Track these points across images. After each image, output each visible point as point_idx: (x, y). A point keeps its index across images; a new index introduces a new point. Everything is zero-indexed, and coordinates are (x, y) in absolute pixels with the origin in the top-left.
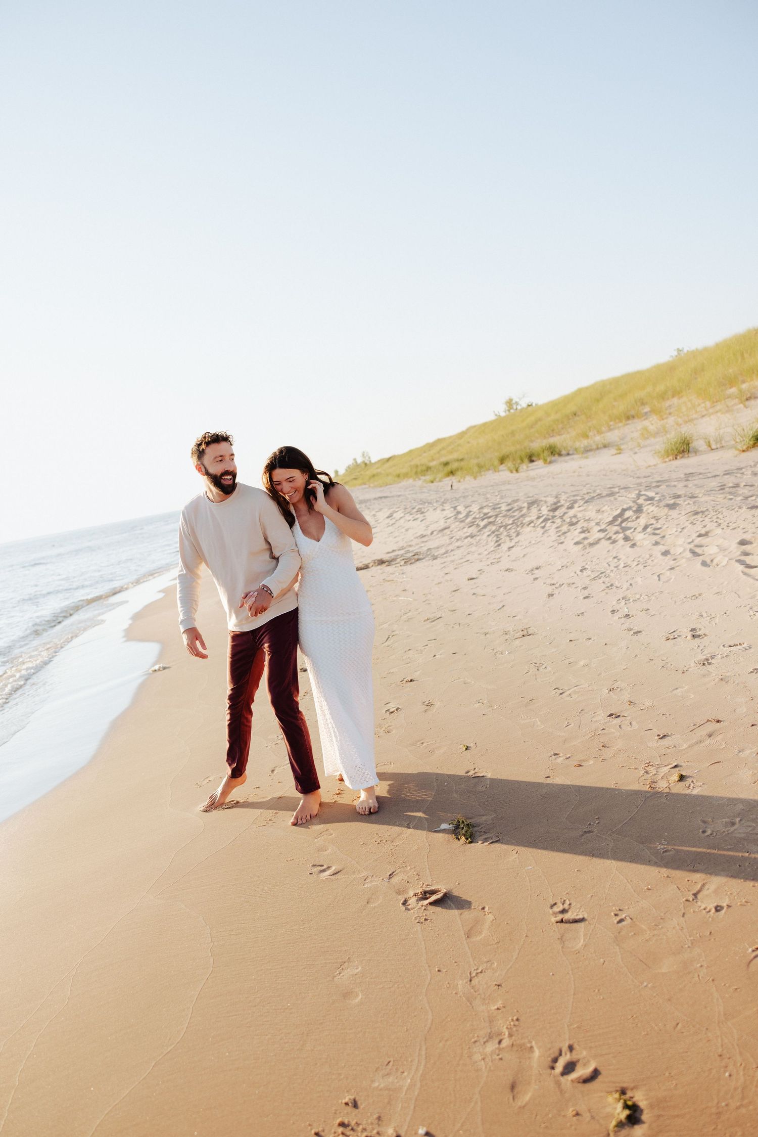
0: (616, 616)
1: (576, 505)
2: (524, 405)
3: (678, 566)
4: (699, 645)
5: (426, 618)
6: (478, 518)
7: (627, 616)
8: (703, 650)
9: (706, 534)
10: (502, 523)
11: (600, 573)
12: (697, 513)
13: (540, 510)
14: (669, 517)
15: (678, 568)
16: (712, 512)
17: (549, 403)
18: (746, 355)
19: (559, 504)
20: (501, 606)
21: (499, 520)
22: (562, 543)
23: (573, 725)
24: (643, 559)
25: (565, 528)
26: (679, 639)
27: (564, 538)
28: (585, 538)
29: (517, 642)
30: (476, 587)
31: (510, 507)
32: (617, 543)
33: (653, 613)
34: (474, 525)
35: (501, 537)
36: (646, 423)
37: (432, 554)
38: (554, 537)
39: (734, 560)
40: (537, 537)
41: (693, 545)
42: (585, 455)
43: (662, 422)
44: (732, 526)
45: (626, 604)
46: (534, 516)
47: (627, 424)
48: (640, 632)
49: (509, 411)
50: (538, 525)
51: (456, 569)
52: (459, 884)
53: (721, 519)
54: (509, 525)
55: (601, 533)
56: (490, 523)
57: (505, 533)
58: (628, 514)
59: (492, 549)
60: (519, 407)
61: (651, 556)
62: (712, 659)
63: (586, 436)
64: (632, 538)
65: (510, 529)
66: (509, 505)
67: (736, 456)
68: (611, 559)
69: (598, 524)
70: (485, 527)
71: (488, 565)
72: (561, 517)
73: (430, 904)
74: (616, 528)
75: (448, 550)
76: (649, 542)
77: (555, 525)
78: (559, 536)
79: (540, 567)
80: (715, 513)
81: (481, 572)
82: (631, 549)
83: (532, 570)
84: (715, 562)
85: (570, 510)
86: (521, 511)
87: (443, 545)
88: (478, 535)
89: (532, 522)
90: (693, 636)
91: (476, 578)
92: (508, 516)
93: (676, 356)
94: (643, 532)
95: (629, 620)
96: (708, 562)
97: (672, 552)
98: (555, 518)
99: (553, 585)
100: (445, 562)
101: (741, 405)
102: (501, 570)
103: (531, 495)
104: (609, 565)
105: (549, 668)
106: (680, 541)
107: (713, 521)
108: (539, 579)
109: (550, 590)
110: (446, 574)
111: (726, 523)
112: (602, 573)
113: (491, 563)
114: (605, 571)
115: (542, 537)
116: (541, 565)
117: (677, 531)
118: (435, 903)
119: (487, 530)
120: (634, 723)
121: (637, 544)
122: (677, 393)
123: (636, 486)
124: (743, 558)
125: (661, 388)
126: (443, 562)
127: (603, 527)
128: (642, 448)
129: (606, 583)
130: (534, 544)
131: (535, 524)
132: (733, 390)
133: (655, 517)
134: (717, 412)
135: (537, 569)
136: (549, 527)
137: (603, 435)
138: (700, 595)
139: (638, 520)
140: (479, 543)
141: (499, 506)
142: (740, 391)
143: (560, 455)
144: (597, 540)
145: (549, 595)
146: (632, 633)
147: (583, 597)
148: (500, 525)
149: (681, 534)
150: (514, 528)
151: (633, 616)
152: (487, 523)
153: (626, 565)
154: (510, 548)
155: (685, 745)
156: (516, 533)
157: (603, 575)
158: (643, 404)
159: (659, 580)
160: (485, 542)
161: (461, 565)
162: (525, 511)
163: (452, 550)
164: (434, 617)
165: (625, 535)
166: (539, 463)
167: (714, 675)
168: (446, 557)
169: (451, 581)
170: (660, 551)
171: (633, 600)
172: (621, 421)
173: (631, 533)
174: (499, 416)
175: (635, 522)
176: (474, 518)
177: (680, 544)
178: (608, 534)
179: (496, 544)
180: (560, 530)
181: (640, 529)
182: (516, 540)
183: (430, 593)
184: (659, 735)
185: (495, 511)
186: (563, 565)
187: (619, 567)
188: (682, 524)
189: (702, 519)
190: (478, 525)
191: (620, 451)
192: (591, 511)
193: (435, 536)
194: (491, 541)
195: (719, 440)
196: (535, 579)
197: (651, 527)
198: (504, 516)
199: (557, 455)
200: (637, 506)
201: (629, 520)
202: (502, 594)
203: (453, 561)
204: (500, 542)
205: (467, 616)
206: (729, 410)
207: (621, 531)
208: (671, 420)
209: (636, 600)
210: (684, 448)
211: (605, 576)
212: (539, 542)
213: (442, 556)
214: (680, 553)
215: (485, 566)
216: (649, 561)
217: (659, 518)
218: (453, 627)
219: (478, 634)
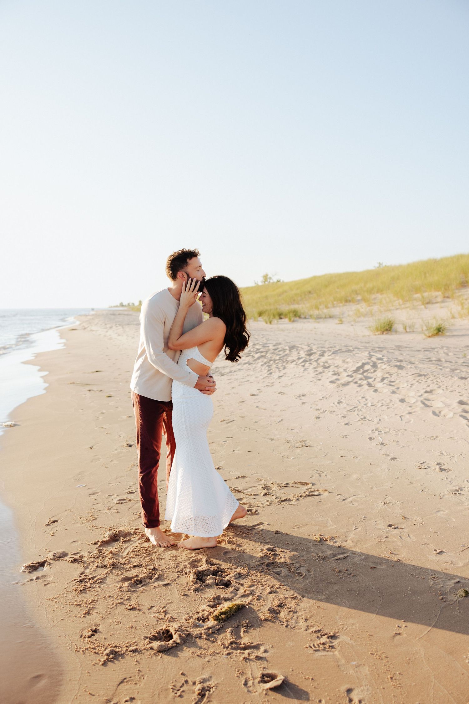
0: (374, 443)
1: (326, 355)
2: (275, 280)
3: (414, 412)
4: (447, 477)
5: (223, 420)
6: (252, 351)
7: (382, 444)
8: (452, 482)
9: (431, 392)
10: (271, 357)
11: (353, 407)
12: (421, 375)
13: (299, 353)
14: (399, 375)
15: (414, 413)
16: (431, 376)
17: (292, 282)
18: (427, 275)
19: (312, 352)
20: (280, 420)
21: (269, 355)
22: (320, 380)
23: (360, 529)
24: (385, 402)
25: (320, 369)
26: (429, 469)
27: (321, 376)
28: (337, 379)
29: (298, 450)
30: (258, 402)
31: (275, 347)
32: (362, 387)
33: (402, 445)
34: (250, 356)
35: (272, 368)
36: (358, 306)
37: (220, 371)
38: (313, 375)
39: (458, 415)
40: (299, 372)
41: (423, 398)
42: (318, 321)
43: (369, 308)
44: (451, 389)
45: (379, 434)
46: (295, 357)
47: (345, 305)
48: (396, 458)
49: (264, 282)
50: (299, 364)
51: (239, 385)
52: (293, 671)
53: (440, 383)
54: (277, 360)
55: (349, 377)
56: (262, 356)
57: (275, 366)
58: (367, 367)
59: (266, 375)
60: (271, 281)
61: (391, 401)
62: (461, 490)
63: (317, 308)
64: (373, 385)
65: (278, 363)
66: (274, 346)
67: (424, 339)
68: (360, 398)
69: (345, 370)
70: (259, 358)
71: (265, 387)
72: (316, 361)
73: (271, 689)
74: (360, 376)
75: (232, 371)
76: (387, 390)
77: (312, 366)
78: (317, 374)
79: (305, 394)
80: (434, 378)
81: (260, 391)
82: (374, 393)
83: (300, 396)
84: (443, 413)
85: (321, 357)
86: (285, 352)
87: (227, 366)
88: (254, 364)
89: (293, 361)
90: (441, 470)
91: (257, 395)
92: (275, 353)
93: (378, 267)
94: (382, 382)
95: (384, 447)
96: (437, 412)
97: (407, 400)
98: (312, 361)
99: (318, 410)
100: (230, 379)
101: (423, 307)
102: (275, 392)
103: (288, 341)
104: (360, 402)
105: (329, 477)
106: (412, 394)
107: (434, 383)
108: (306, 404)
109: (317, 413)
110: (233, 388)
111: (445, 386)
112: (355, 407)
113: (267, 386)
114: (357, 406)
115: (303, 373)
116: (306, 393)
117: (407, 386)
118: (275, 689)
119: (260, 361)
120: (411, 536)
121: (379, 390)
122: (380, 291)
123: (364, 348)
124: (464, 414)
125: (369, 285)
126: (229, 379)
127: (350, 373)
128: (356, 322)
129: (360, 415)
130: (298, 377)
131: (297, 363)
132: (418, 296)
133: (388, 373)
134: (407, 308)
135: (303, 396)
136: (308, 366)
137: (329, 309)
138: (437, 437)
139: (375, 373)
140: (255, 370)
141: (267, 345)
142: (423, 297)
143: (300, 317)
144: (347, 382)
145: (316, 417)
146: (389, 458)
147: (344, 423)
148: (270, 359)
149: (412, 388)
150: (281, 363)
151: (387, 445)
152: (260, 356)
153: (373, 404)
154: (280, 377)
155: (460, 563)
156: (283, 367)
157: (356, 409)
158: (357, 294)
159: (402, 420)
160: (260, 369)
161: (244, 383)
162: (287, 352)
163: (235, 371)
164: (228, 420)
165: (368, 381)
166: (286, 320)
167: (467, 504)
168: (231, 375)
169: (237, 394)
170: (398, 399)
171: (385, 433)
172: (341, 302)
173: (373, 381)
174: (258, 284)
175: (373, 374)
176: (250, 351)
177: (413, 396)
178: (354, 379)
179: (269, 372)
180: (316, 370)
181: (379, 380)
182: (284, 371)
183: (223, 401)
184: (435, 551)
185: (265, 348)
186: (323, 396)
187: (368, 405)
188: (410, 381)
189: (425, 380)
190: (253, 357)
191: (341, 322)
192: (338, 360)
193: (221, 358)
194: (264, 369)
195: (412, 326)
196: (303, 403)
197: (386, 379)
198: (272, 353)
199: (298, 317)
200: (372, 363)
201: (369, 372)
202: (279, 411)
203: (237, 379)
204: (271, 371)
205: (254, 423)
206: (414, 308)
207: (364, 378)
208: (375, 308)
209: (386, 433)
210: (388, 328)
211: (358, 410)
212: (302, 376)
213: (228, 374)
214: (414, 403)
215: (262, 387)
216: (391, 404)
217: (391, 374)
218: (244, 430)
219: (266, 439)
